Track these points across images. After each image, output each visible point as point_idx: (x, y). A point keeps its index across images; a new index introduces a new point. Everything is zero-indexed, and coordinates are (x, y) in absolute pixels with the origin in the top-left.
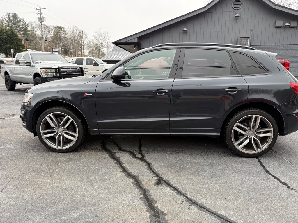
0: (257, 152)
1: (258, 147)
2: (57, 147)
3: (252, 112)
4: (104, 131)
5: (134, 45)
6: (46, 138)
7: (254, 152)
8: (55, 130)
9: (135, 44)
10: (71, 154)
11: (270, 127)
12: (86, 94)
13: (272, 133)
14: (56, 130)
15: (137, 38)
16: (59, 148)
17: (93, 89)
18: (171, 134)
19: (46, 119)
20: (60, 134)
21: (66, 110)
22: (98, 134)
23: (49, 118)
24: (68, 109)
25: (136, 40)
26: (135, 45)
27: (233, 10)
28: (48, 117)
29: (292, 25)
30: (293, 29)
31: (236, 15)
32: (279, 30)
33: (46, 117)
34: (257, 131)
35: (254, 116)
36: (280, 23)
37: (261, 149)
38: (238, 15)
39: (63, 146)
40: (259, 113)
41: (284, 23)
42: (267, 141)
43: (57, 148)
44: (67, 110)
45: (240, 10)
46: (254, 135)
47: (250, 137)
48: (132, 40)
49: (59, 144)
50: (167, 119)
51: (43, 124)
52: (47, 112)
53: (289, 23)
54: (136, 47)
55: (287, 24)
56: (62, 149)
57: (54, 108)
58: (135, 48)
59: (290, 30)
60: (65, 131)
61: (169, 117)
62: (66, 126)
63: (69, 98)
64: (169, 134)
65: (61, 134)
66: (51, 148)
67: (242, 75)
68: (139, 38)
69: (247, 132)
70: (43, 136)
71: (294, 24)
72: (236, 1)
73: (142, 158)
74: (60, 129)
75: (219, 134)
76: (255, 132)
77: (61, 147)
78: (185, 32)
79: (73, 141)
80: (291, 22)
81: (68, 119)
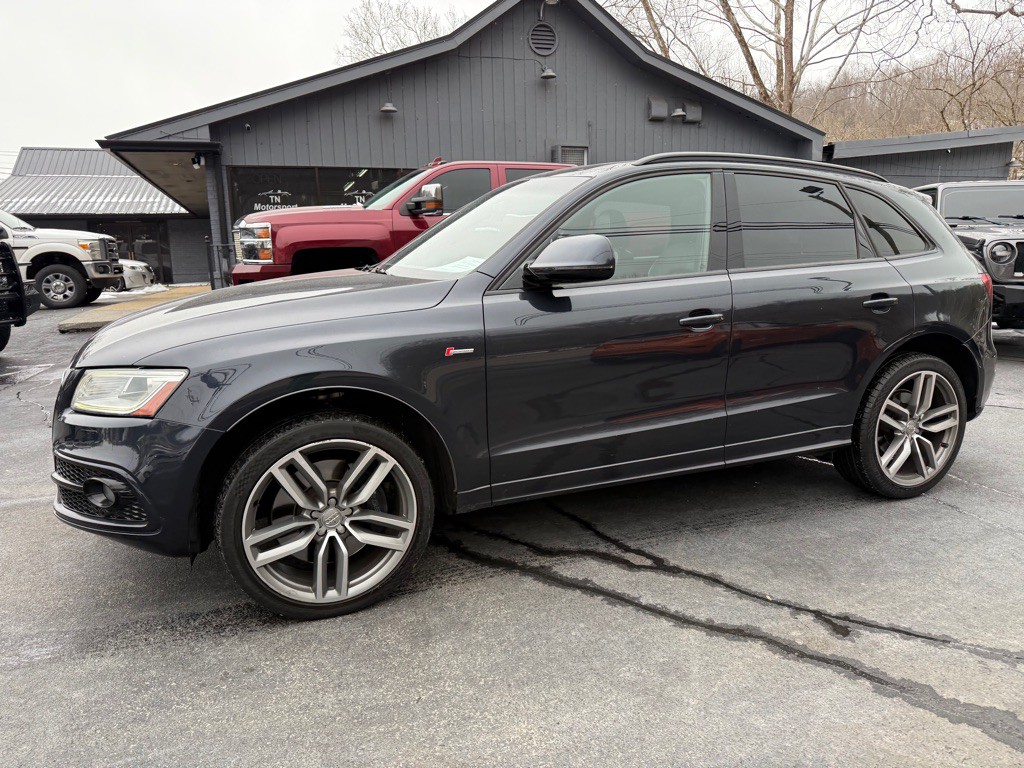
0: (927, 477)
1: (929, 461)
2: (324, 593)
3: (919, 362)
4: (509, 488)
5: (193, 155)
6: (265, 566)
7: (920, 480)
8: (308, 520)
9: (198, 150)
10: (384, 615)
11: (952, 403)
12: (453, 352)
13: (955, 418)
14: (315, 519)
15: (207, 129)
16: (332, 595)
18: (726, 462)
19: (271, 476)
20: (332, 533)
21: (365, 424)
22: (486, 503)
23: (284, 471)
24: (373, 422)
25: (204, 136)
26: (199, 155)
27: (533, 56)
28: (281, 468)
29: (690, 117)
30: (693, 129)
31: (545, 74)
32: (657, 128)
33: (274, 469)
34: (925, 418)
35: (923, 374)
36: (660, 109)
37: (934, 467)
38: (549, 72)
39: (349, 586)
40: (932, 366)
41: (671, 110)
42: (945, 441)
43: (321, 600)
44: (372, 427)
45: (552, 58)
46: (919, 431)
47: (911, 436)
48: (186, 135)
49: (332, 580)
51: (254, 503)
53: (684, 111)
54: (203, 162)
55: (679, 112)
56: (342, 597)
57: (310, 425)
58: (196, 166)
59: (685, 129)
60: (355, 516)
61: (725, 405)
62: (365, 494)
63: (380, 370)
64: (723, 463)
65: (339, 532)
67: (888, 258)
68: (214, 128)
69: (905, 423)
70: (255, 557)
71: (694, 113)
72: (539, 26)
73: (660, 565)
74: (332, 511)
75: (849, 441)
76: (920, 420)
77: (339, 592)
78: (387, 116)
79: (394, 551)
80: (688, 107)
81: (375, 463)
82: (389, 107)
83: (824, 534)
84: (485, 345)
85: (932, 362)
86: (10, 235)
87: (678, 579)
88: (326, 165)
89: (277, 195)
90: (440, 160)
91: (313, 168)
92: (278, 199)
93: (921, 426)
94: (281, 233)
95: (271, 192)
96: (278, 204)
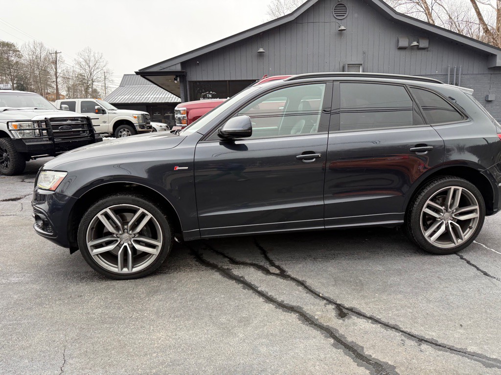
0: (457, 244)
1: (458, 236)
2: (122, 269)
3: (449, 181)
4: (209, 232)
5: (174, 77)
6: (97, 255)
7: (452, 245)
8: (115, 237)
9: (176, 74)
10: (150, 281)
11: (474, 204)
12: (178, 168)
13: (477, 213)
14: (118, 237)
15: (180, 65)
16: (125, 270)
17: (189, 158)
18: (326, 227)
19: (98, 218)
20: (126, 244)
21: (138, 199)
22: (198, 237)
23: (104, 216)
24: (142, 198)
25: (178, 68)
26: (177, 76)
27: (334, 20)
28: (101, 215)
29: (421, 46)
30: (423, 52)
31: (340, 29)
32: (403, 53)
33: (99, 215)
34: (455, 212)
35: (453, 188)
36: (404, 42)
37: (462, 239)
38: (343, 28)
39: (133, 267)
40: (459, 184)
41: (410, 43)
42: (470, 225)
43: (120, 272)
44: (140, 200)
45: (345, 20)
46: (452, 219)
47: (446, 221)
48: (171, 68)
49: (125, 264)
50: (321, 203)
51: (92, 229)
52: (100, 205)
53: (418, 43)
54: (178, 80)
55: (415, 43)
56: (130, 272)
57: (114, 197)
58: (176, 82)
59: (419, 53)
60: (136, 237)
61: (323, 199)
62: (139, 229)
63: (145, 176)
64: (324, 227)
65: (128, 244)
66: (109, 272)
67: (432, 125)
68: (183, 64)
69: (442, 214)
70: (92, 251)
71: (424, 43)
72: (338, 5)
73: (283, 274)
74: (126, 235)
75: (403, 221)
76: (453, 213)
77: (128, 269)
78: (261, 54)
79: (153, 255)
80: (421, 41)
81: (143, 216)
82: (261, 50)
83: (380, 268)
84: (194, 166)
85: (460, 182)
86: (107, 113)
87: (285, 281)
88: (232, 79)
89: (210, 94)
90: (266, 76)
91: (226, 81)
92: (210, 96)
93: (453, 216)
94: (191, 112)
95: (207, 93)
96: (210, 98)
